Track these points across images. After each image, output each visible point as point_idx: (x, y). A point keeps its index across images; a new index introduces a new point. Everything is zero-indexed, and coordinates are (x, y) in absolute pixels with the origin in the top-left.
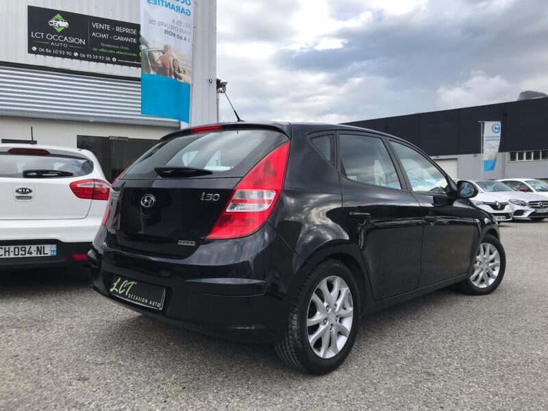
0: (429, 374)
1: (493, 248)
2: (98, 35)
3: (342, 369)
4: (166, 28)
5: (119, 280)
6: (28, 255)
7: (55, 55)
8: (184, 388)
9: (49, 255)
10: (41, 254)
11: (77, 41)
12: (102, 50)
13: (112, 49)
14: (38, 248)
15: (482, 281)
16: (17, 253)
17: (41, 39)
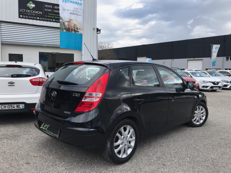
0: (164, 165)
1: (203, 108)
2: (47, 10)
3: (130, 162)
4: (71, 12)
5: (44, 124)
6: (13, 108)
7: (30, 19)
8: (66, 169)
9: (22, 108)
10: (18, 108)
11: (39, 13)
12: (49, 16)
13: (53, 16)
14: (17, 105)
15: (198, 121)
16: (9, 108)
17: (24, 12)
